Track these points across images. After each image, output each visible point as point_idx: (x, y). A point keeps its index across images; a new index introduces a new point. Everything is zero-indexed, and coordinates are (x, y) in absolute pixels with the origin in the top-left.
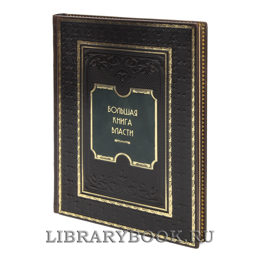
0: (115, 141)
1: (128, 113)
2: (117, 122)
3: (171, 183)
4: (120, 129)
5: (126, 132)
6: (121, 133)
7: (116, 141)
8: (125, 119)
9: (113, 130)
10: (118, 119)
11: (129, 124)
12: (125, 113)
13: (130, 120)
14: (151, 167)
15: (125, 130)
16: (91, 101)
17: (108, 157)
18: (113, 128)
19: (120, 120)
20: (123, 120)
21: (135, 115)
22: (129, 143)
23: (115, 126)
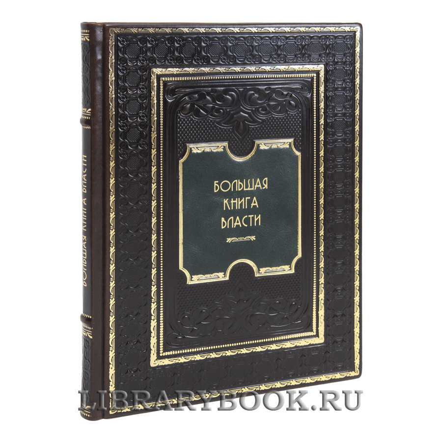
0: (227, 241)
1: (251, 187)
2: (231, 208)
3: (323, 286)
4: (238, 218)
5: (247, 221)
6: (239, 224)
7: (229, 240)
8: (247, 198)
9: (224, 223)
10: (232, 202)
11: (253, 204)
12: (247, 187)
13: (255, 198)
14: (290, 270)
15: (246, 216)
17: (213, 275)
18: (223, 220)
19: (236, 201)
20: (243, 200)
21: (264, 186)
22: (253, 238)
23: (228, 214)
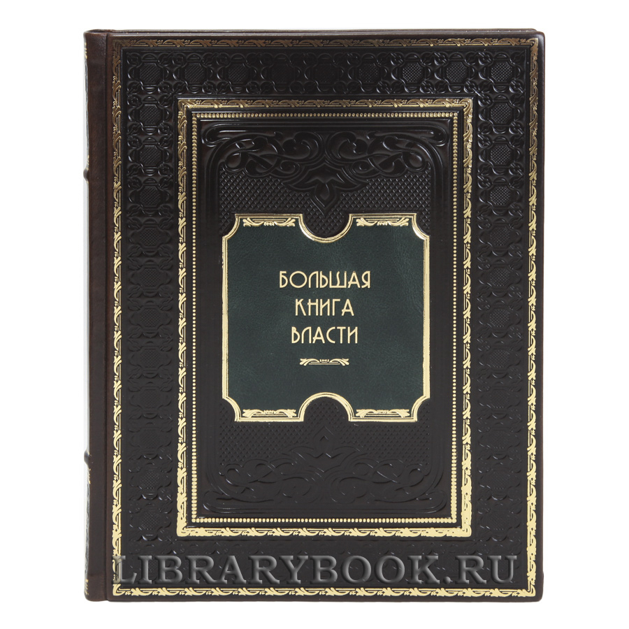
0: (301, 363)
1: (342, 283)
2: (307, 312)
3: (468, 447)
4: (319, 329)
5: (335, 335)
6: (322, 338)
7: (304, 362)
8: (334, 300)
9: (295, 334)
10: (310, 304)
11: (344, 311)
12: (334, 283)
13: (348, 302)
14: (410, 416)
15: (334, 328)
16: (222, 265)
17: (277, 412)
18: (294, 330)
19: (316, 304)
20: (328, 302)
21: (364, 284)
22: (345, 362)
23: (301, 322)
